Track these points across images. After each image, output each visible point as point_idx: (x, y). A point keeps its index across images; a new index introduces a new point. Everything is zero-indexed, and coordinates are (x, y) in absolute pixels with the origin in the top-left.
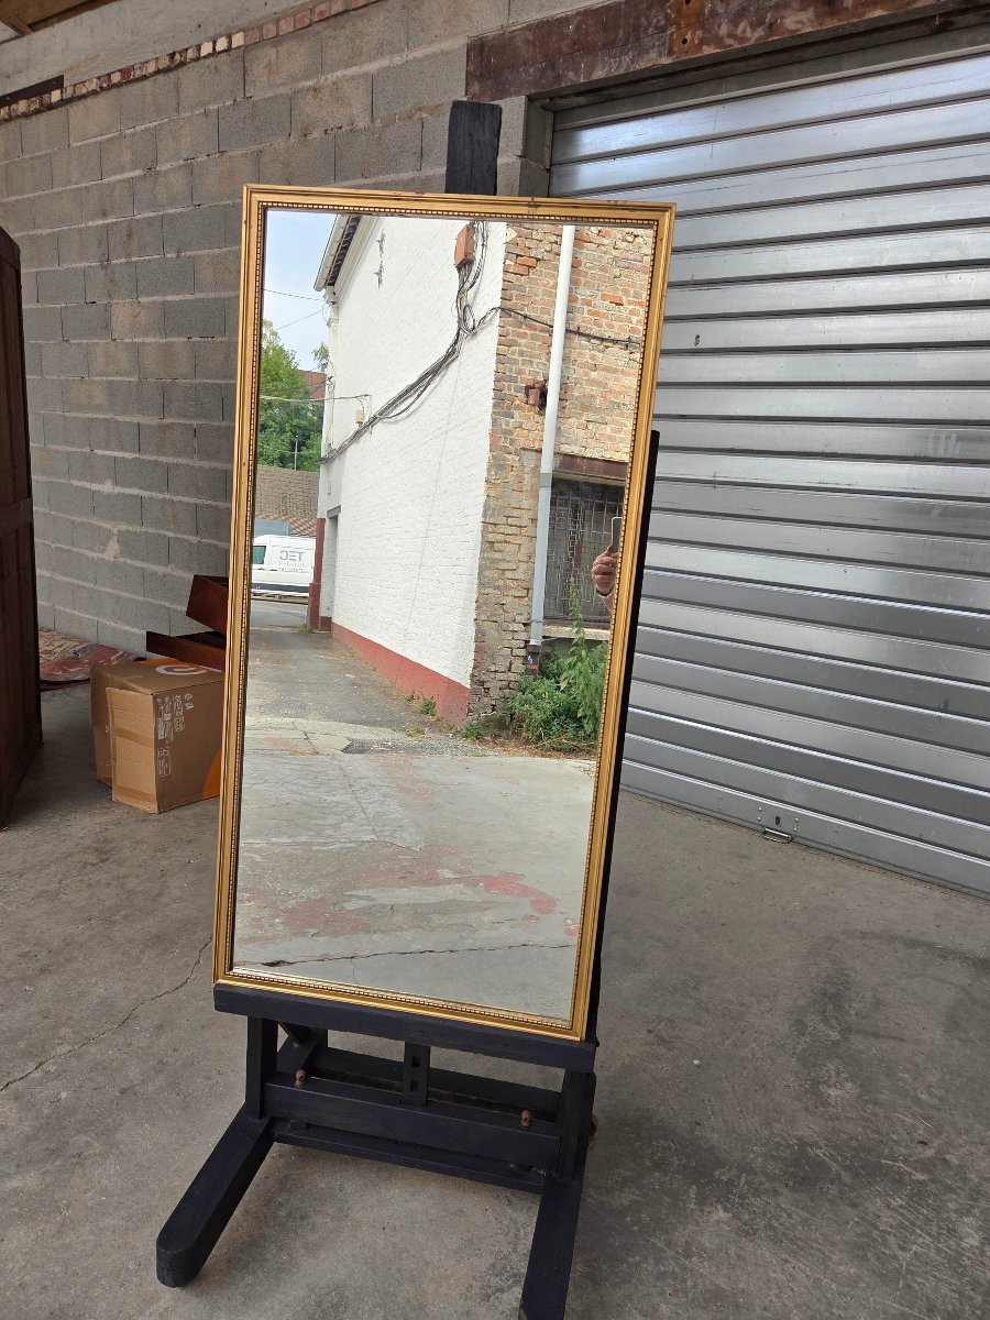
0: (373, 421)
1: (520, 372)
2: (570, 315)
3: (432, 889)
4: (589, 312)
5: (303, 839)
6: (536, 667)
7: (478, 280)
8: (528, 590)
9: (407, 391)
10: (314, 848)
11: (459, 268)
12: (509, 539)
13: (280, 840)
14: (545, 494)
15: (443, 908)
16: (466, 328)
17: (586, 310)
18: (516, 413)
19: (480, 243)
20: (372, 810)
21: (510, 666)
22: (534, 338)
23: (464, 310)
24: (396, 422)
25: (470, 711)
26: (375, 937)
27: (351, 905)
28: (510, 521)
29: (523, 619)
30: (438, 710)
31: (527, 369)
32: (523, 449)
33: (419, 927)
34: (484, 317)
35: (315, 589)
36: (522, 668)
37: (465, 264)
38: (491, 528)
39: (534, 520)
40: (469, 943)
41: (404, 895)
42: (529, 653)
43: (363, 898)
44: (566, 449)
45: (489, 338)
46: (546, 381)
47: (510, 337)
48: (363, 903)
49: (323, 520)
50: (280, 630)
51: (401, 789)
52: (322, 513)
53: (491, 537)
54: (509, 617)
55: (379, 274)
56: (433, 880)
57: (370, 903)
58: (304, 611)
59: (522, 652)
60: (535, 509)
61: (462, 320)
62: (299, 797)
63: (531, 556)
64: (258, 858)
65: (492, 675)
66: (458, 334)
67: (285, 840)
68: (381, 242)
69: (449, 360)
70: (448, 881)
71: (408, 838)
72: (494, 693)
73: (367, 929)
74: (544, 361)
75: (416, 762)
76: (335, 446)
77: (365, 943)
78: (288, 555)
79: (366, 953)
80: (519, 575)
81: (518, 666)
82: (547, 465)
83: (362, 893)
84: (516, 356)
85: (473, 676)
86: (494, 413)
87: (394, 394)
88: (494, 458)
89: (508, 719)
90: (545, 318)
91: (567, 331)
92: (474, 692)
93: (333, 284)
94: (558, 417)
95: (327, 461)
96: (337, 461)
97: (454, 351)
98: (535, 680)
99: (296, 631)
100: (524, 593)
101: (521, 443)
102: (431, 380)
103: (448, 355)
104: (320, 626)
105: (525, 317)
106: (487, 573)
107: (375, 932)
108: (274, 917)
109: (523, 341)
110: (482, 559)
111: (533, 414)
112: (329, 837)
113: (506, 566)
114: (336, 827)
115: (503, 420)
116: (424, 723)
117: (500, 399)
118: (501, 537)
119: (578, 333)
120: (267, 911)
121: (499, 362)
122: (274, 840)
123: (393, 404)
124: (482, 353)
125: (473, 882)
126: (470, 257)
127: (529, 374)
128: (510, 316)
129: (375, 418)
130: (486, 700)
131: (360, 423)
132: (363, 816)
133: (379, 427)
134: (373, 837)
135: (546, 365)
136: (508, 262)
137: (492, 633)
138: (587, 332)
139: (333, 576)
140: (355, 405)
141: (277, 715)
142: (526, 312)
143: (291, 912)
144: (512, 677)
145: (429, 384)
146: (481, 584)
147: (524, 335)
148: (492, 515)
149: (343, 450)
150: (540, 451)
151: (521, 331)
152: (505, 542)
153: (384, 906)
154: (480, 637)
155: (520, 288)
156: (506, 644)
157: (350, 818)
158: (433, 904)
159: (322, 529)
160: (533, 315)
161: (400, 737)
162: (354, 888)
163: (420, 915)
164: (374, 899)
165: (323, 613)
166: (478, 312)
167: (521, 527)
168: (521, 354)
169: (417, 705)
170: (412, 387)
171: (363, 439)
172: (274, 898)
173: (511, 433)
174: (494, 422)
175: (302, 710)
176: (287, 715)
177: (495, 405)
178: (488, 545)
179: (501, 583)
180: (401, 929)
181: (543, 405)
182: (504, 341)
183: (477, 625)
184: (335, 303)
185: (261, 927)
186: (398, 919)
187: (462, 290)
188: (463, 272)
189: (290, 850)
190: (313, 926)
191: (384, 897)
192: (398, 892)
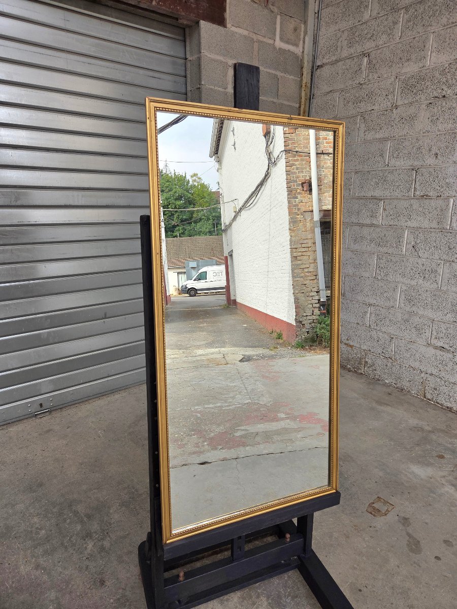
0: (240, 210)
1: (297, 177)
2: (318, 146)
3: (274, 424)
4: (327, 143)
5: (219, 404)
6: (325, 311)
7: (274, 140)
8: (316, 276)
9: (252, 195)
10: (223, 409)
11: (265, 136)
12: (304, 253)
13: (209, 406)
14: (318, 231)
15: (278, 432)
16: (272, 162)
17: (325, 142)
18: (299, 196)
20: (250, 388)
21: (313, 313)
22: (302, 160)
23: (269, 154)
24: (249, 209)
25: (297, 335)
26: (247, 448)
27: (238, 434)
28: (303, 245)
29: (315, 289)
30: (284, 337)
31: (301, 175)
32: (304, 212)
33: (267, 442)
34: (278, 156)
35: (228, 287)
36: (318, 313)
37: (267, 134)
38: (294, 250)
39: (314, 243)
40: (290, 448)
41: (261, 427)
42: (321, 305)
43: (243, 430)
44: (325, 208)
45: (282, 165)
46: (311, 179)
47: (291, 163)
48: (243, 433)
49: (226, 257)
50: (215, 308)
51: (263, 377)
52: (226, 254)
53: (295, 254)
54: (309, 289)
55: (234, 145)
56: (275, 419)
57: (247, 432)
58: (224, 297)
59: (318, 305)
60: (314, 238)
61: (269, 159)
62: (218, 385)
63: (315, 260)
64: (199, 415)
65: (305, 318)
66: (269, 166)
67: (211, 406)
68: (233, 131)
69: (267, 177)
70: (282, 419)
71: (265, 400)
72: (308, 326)
73: (244, 445)
74: (308, 169)
75: (271, 363)
76: (227, 224)
77: (242, 452)
78: (216, 274)
79: (242, 456)
80: (311, 270)
81: (317, 312)
82: (317, 217)
83: (243, 428)
84: (295, 171)
85: (296, 319)
86: (288, 198)
87: (247, 197)
88: (291, 218)
89: (316, 337)
90: (306, 150)
91: (317, 154)
92: (297, 326)
93: (217, 153)
94: (319, 194)
95: (225, 231)
96: (229, 230)
97: (268, 173)
98: (325, 317)
99: (222, 307)
100: (314, 277)
101: (303, 209)
102: (261, 188)
103: (266, 176)
104: (232, 304)
105: (297, 152)
106: (296, 271)
107: (247, 446)
108: (204, 442)
109: (296, 163)
110: (292, 265)
111: (307, 195)
112: (230, 402)
113: (302, 267)
114: (233, 398)
115: (293, 200)
116: (278, 343)
117: (290, 191)
118: (300, 254)
119: (323, 153)
120: (201, 440)
121: (287, 175)
122: (206, 406)
123: (247, 202)
124: (279, 173)
125: (294, 418)
126: (269, 130)
127: (302, 177)
128: (289, 153)
129: (241, 208)
130: (304, 330)
131: (235, 212)
132: (245, 391)
133: (243, 212)
134: (250, 401)
135: (310, 172)
136: (284, 129)
137: (302, 298)
138: (327, 152)
139: (234, 281)
140: (232, 204)
141: (213, 347)
142: (297, 149)
143: (211, 439)
144: (314, 317)
145: (260, 190)
146: (293, 277)
147: (297, 160)
148: (295, 244)
149: (230, 225)
150: (312, 211)
151: (295, 158)
152: (302, 255)
153: (252, 433)
154: (297, 300)
155: (291, 140)
156: (309, 302)
157: (240, 393)
158: (274, 431)
159: (227, 261)
160: (300, 150)
161: (266, 352)
162: (239, 426)
163: (268, 437)
164: (248, 430)
165: (232, 298)
166: (275, 154)
167: (308, 247)
168: (297, 169)
169: (275, 335)
170: (253, 192)
171: (238, 219)
172: (205, 433)
173: (297, 205)
174: (289, 202)
175: (223, 344)
176: (216, 347)
177: (288, 195)
178: (294, 258)
179: (303, 275)
180: (259, 444)
181: (311, 190)
182: (288, 165)
183: (295, 296)
184: (219, 161)
185: (198, 447)
186: (258, 439)
187: (267, 146)
188: (267, 137)
189: (213, 410)
190: (220, 445)
191: (252, 429)
192: (259, 426)
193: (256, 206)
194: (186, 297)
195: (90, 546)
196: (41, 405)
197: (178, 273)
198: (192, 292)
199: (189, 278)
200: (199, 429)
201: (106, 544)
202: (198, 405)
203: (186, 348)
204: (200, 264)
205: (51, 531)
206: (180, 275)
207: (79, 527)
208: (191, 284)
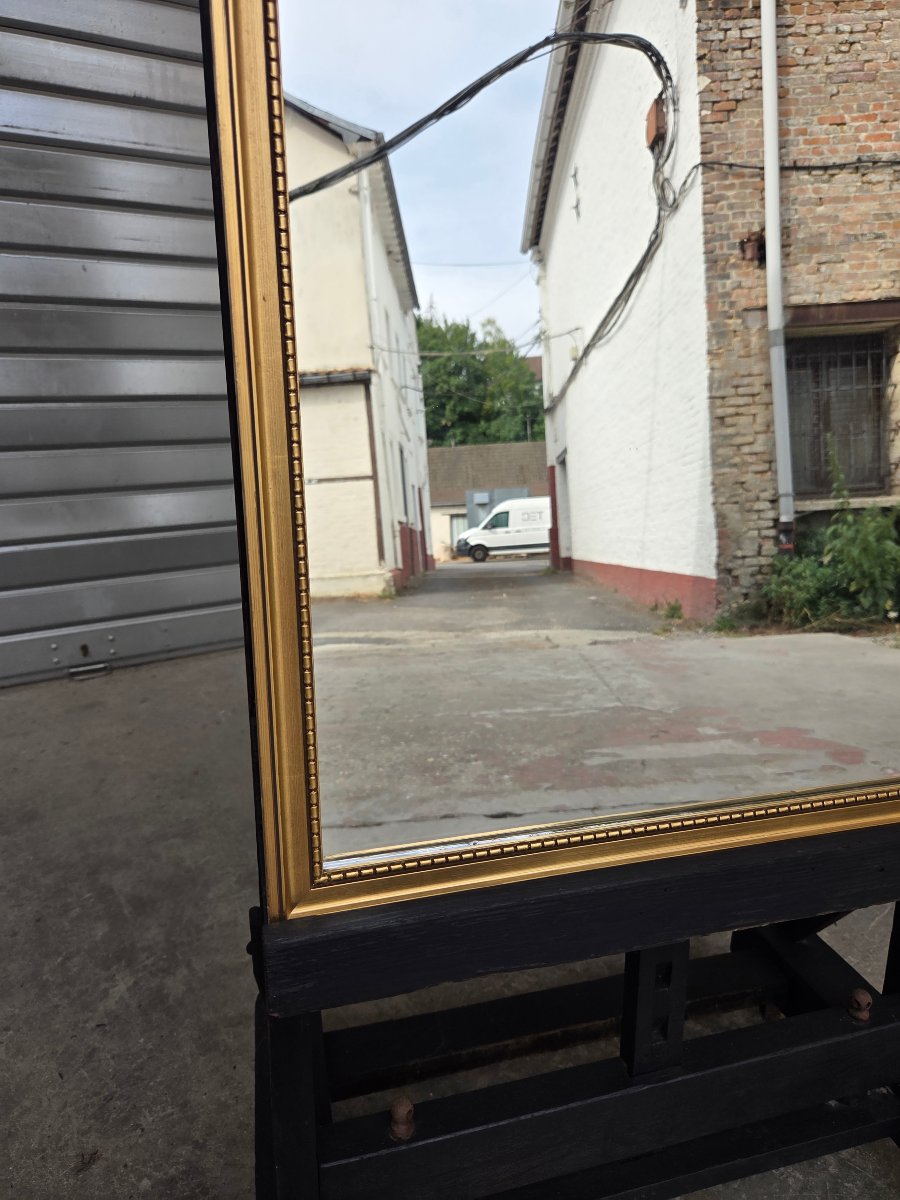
0: (587, 351)
1: (732, 227)
2: (783, 150)
3: (692, 745)
4: (806, 142)
5: (539, 709)
6: (791, 546)
7: (674, 150)
8: (770, 462)
10: (551, 716)
11: (652, 148)
12: (741, 410)
13: (515, 711)
14: (778, 355)
15: (708, 762)
16: (667, 204)
17: (801, 142)
18: (733, 273)
19: (671, 108)
20: (615, 684)
21: (758, 548)
22: (743, 186)
23: (661, 185)
24: (609, 340)
25: (719, 603)
26: (623, 790)
27: (595, 761)
28: (741, 390)
29: (767, 495)
30: (686, 612)
31: (740, 221)
32: (746, 310)
33: (678, 780)
34: (685, 182)
35: (553, 534)
36: (774, 550)
37: (658, 141)
38: (718, 402)
39: (768, 385)
40: (748, 793)
41: (656, 751)
42: (781, 532)
43: (607, 755)
44: (796, 300)
45: (693, 206)
46: (763, 229)
47: (716, 192)
48: (606, 760)
49: (552, 468)
50: (526, 575)
51: (647, 666)
52: (552, 460)
53: (720, 412)
54: (752, 495)
55: (577, 207)
56: (692, 737)
57: (616, 759)
59: (772, 533)
60: (767, 372)
61: (661, 199)
62: (536, 678)
63: (769, 426)
64: (490, 726)
65: (740, 562)
66: (659, 217)
67: (520, 710)
68: (575, 176)
69: (654, 249)
71: (657, 702)
72: (745, 581)
73: (614, 783)
74: (757, 208)
76: (556, 392)
77: (609, 795)
78: (529, 516)
79: (612, 804)
80: (758, 448)
81: (769, 547)
82: (776, 320)
83: (605, 750)
84: (726, 211)
85: (718, 565)
86: (708, 278)
87: (603, 314)
88: (714, 326)
89: (765, 607)
90: (754, 161)
91: (783, 169)
92: (720, 582)
93: (537, 242)
94: (783, 266)
95: (551, 410)
96: (559, 406)
97: (657, 237)
98: (791, 559)
99: (541, 574)
100: (765, 467)
101: (743, 303)
102: (636, 282)
103: (652, 243)
104: (562, 567)
105: (731, 166)
106: (721, 451)
107: (623, 786)
108: (501, 774)
109: (730, 193)
110: (713, 437)
111: (753, 270)
112: (568, 706)
113: (739, 440)
114: (576, 698)
115: (719, 283)
116: (671, 624)
117: (713, 262)
118: (731, 410)
119: (796, 168)
120: (494, 771)
121: (706, 222)
122: (508, 711)
123: (603, 323)
124: (688, 228)
125: (746, 737)
126: (662, 131)
127: (742, 226)
128: (713, 169)
129: (589, 346)
130: (736, 589)
131: (575, 359)
132: (605, 688)
133: (594, 354)
134: (618, 704)
135: (762, 213)
136: (704, 113)
137: (734, 516)
138: (806, 164)
139: (568, 518)
140: (568, 340)
141: (521, 629)
142: (731, 160)
143: (523, 769)
144: (763, 561)
145: (634, 288)
146: (715, 465)
147: (732, 186)
148: (719, 388)
149: (563, 393)
150: (764, 309)
151: (727, 182)
152: (737, 414)
153: (633, 762)
154: (721, 520)
155: (721, 136)
156: (752, 524)
157: (591, 691)
158: (694, 759)
159: (549, 481)
160: (739, 161)
161: (646, 636)
162: (595, 747)
163: (679, 769)
164: (619, 756)
165: (563, 554)
166: (678, 181)
167: (753, 395)
168: (731, 207)
169: (662, 611)
170: (620, 297)
171: (579, 373)
172: (505, 758)
173: (727, 295)
174: (710, 288)
175: (547, 624)
176: (530, 629)
177: (708, 270)
178: (718, 421)
179: (737, 460)
180: (656, 782)
181: (761, 258)
182: (710, 198)
183: (716, 509)
184: (541, 260)
185: (487, 783)
186: (650, 773)
187: (658, 168)
188: (657, 150)
189: (524, 718)
190: (546, 781)
191: (632, 753)
192: (649, 748)
193: (625, 327)
194: (466, 564)
195: (121, 988)
196: (85, 649)
197: (453, 516)
198: (479, 552)
199: (473, 524)
200: (490, 749)
201: (175, 985)
202: (485, 708)
203: (464, 630)
204: (496, 497)
205: (15, 934)
206: (455, 521)
207: (101, 930)
208: (476, 536)
